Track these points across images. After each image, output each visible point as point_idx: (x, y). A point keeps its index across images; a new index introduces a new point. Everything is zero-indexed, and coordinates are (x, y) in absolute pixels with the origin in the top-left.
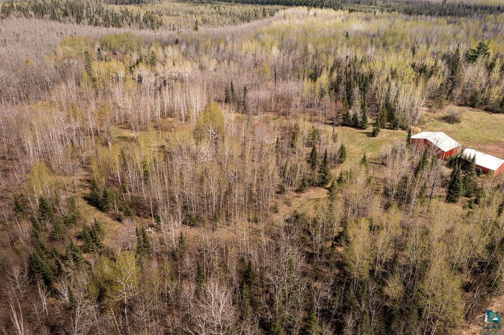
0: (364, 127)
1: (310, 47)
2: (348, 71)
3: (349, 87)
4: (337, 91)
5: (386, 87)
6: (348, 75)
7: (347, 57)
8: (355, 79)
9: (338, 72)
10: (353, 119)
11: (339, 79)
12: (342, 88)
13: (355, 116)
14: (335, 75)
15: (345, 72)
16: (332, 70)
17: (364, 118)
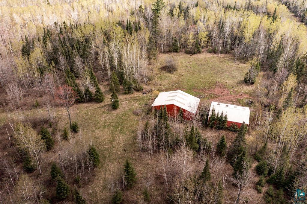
0: (100, 100)
1: (16, 17)
2: (62, 38)
3: (69, 57)
4: (57, 62)
5: (106, 50)
6: (63, 42)
7: (55, 23)
8: (72, 47)
9: (51, 41)
10: (86, 94)
11: (55, 49)
12: (62, 59)
13: (87, 90)
14: (49, 45)
15: (60, 40)
16: (44, 40)
17: (98, 90)
